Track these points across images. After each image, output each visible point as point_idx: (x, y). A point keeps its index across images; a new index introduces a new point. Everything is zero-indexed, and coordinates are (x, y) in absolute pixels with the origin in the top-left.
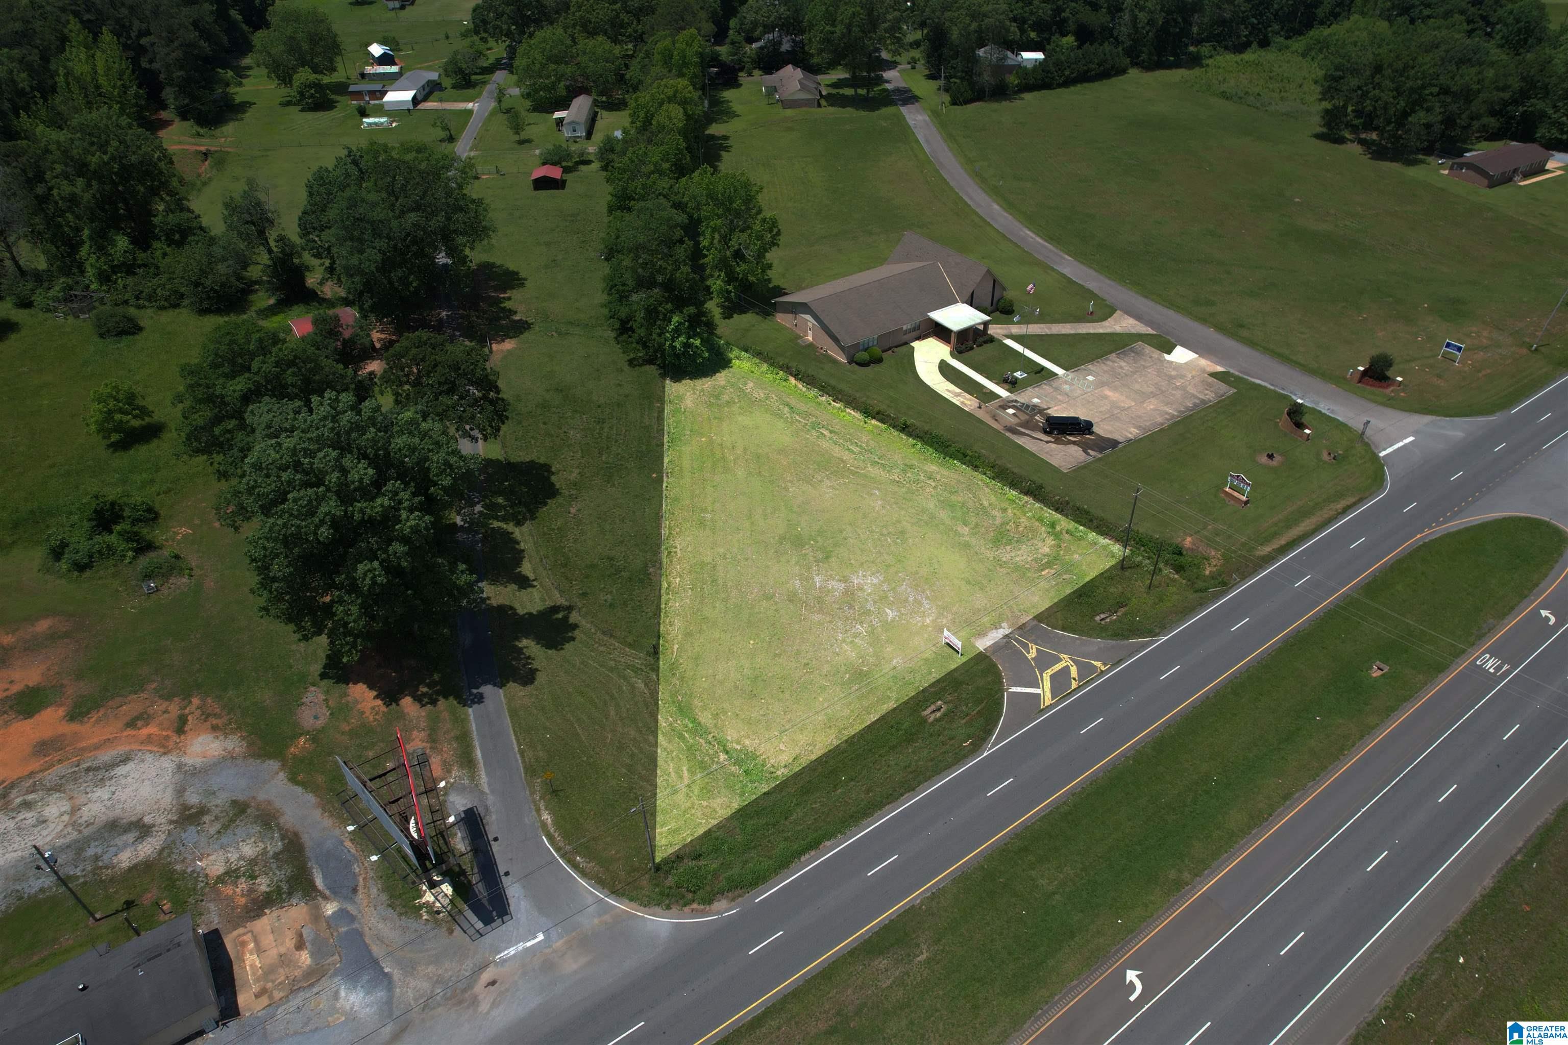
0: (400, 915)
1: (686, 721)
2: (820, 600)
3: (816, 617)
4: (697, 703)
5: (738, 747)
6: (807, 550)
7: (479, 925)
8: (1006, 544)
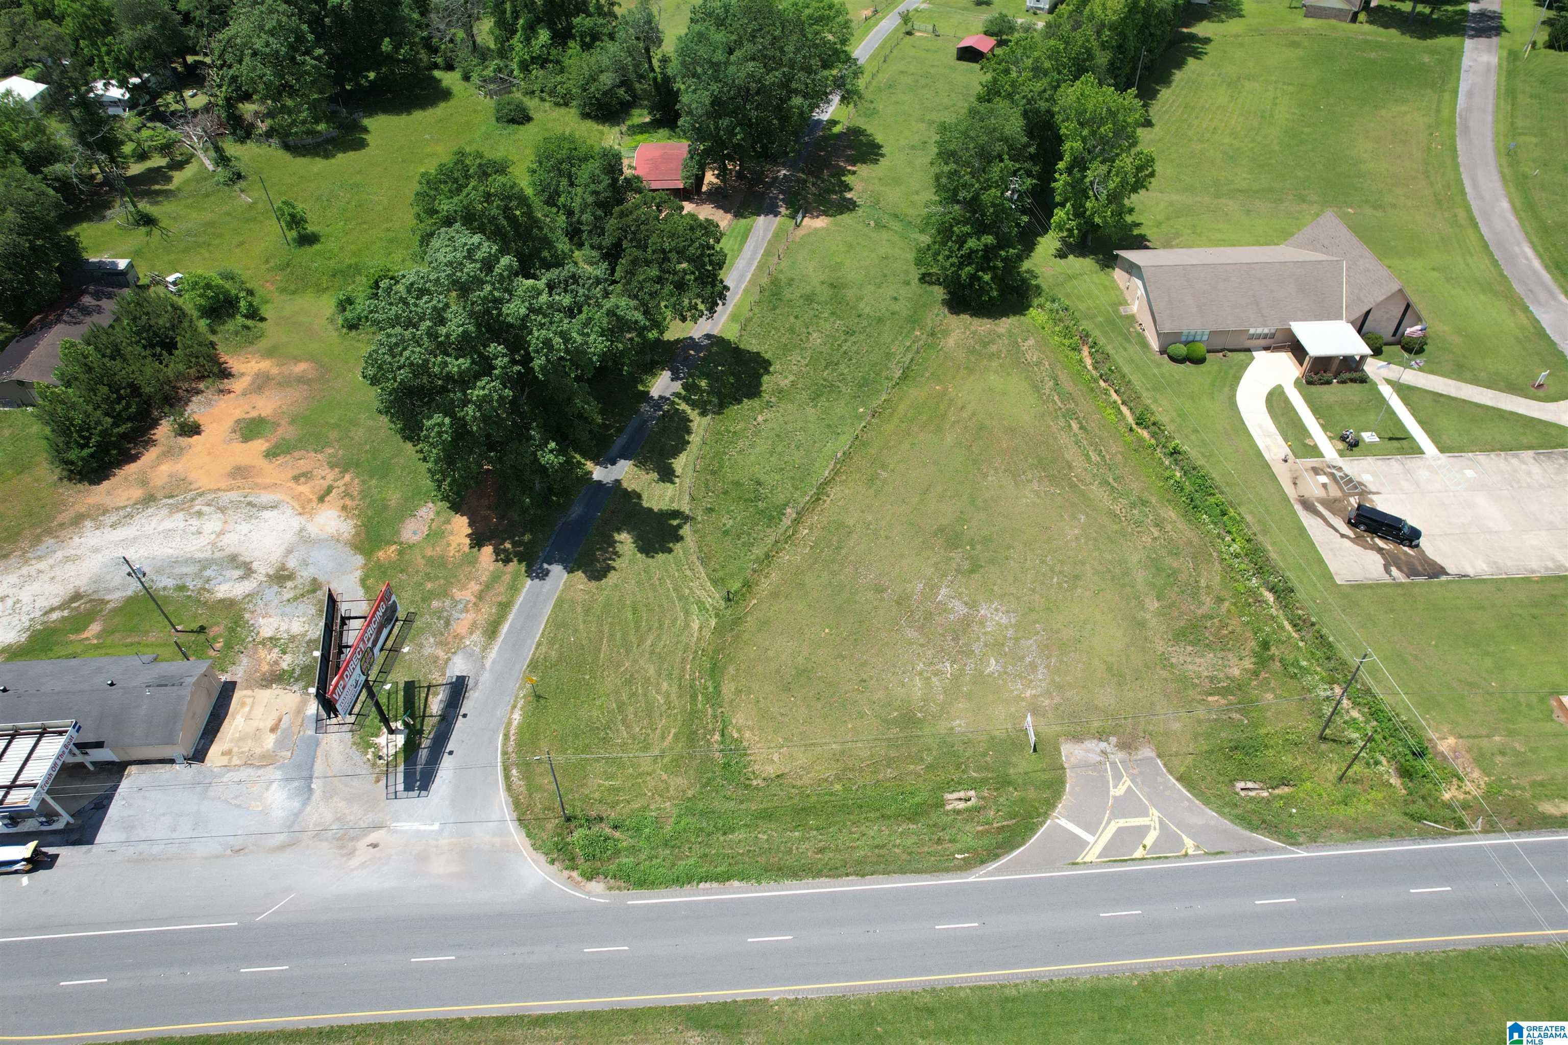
0: (354, 743)
1: (709, 684)
2: (928, 616)
3: (911, 634)
4: (731, 670)
5: (736, 735)
6: (956, 555)
7: (401, 787)
8: (1191, 643)
